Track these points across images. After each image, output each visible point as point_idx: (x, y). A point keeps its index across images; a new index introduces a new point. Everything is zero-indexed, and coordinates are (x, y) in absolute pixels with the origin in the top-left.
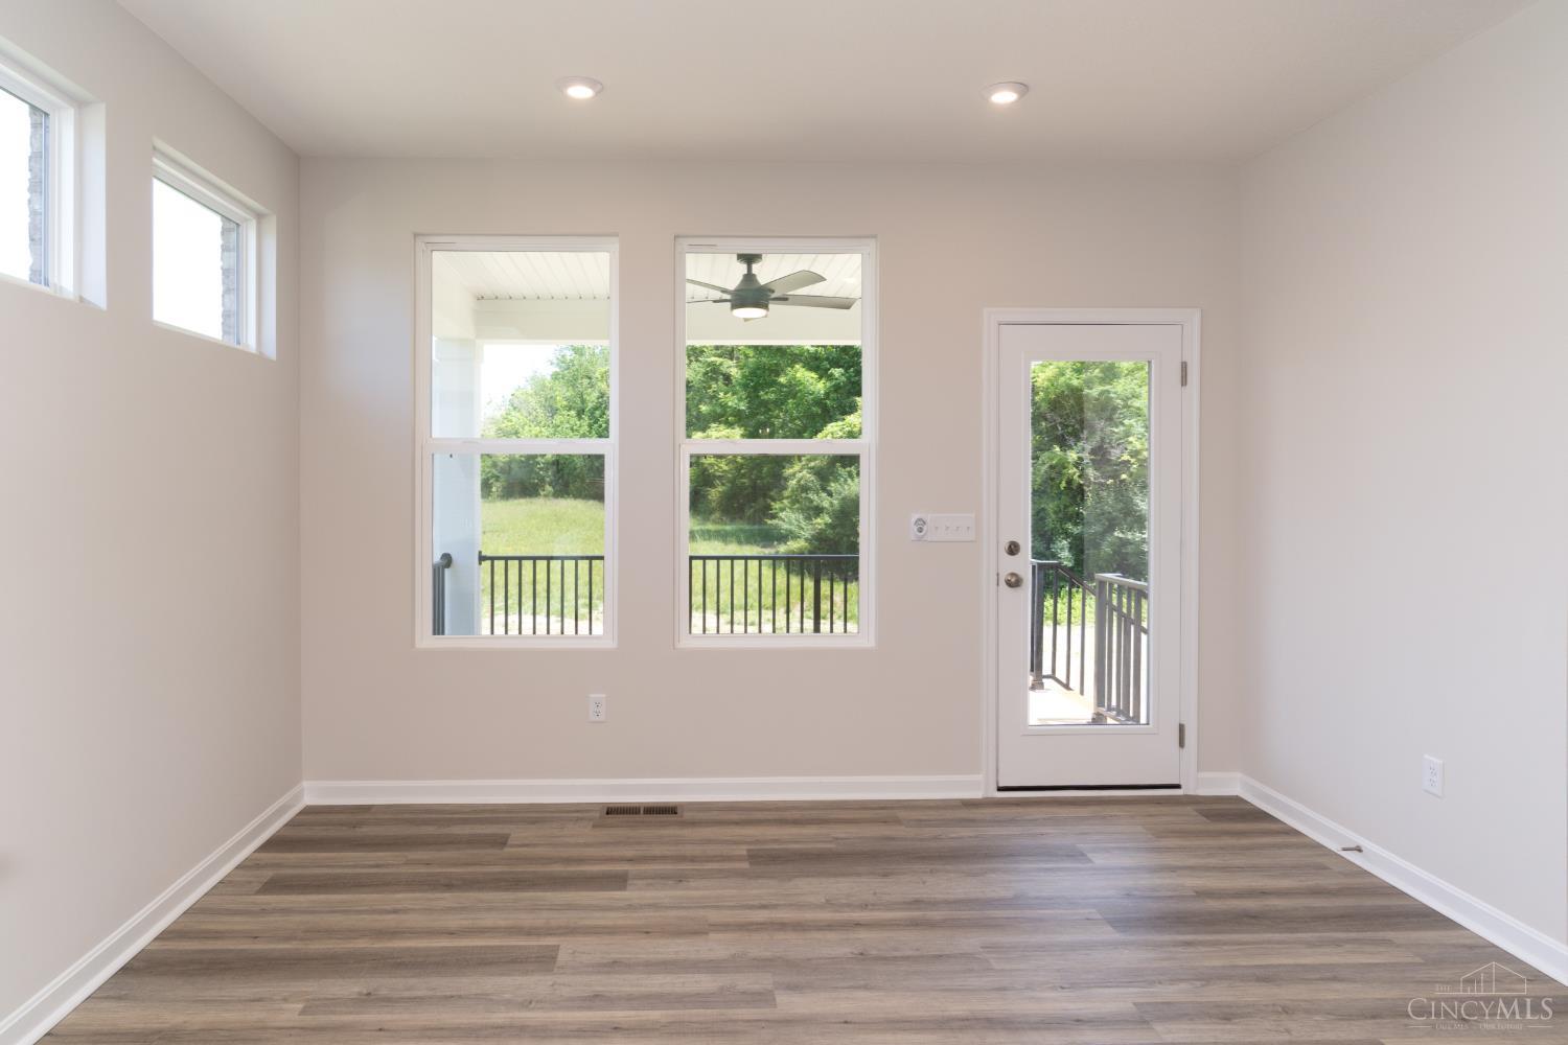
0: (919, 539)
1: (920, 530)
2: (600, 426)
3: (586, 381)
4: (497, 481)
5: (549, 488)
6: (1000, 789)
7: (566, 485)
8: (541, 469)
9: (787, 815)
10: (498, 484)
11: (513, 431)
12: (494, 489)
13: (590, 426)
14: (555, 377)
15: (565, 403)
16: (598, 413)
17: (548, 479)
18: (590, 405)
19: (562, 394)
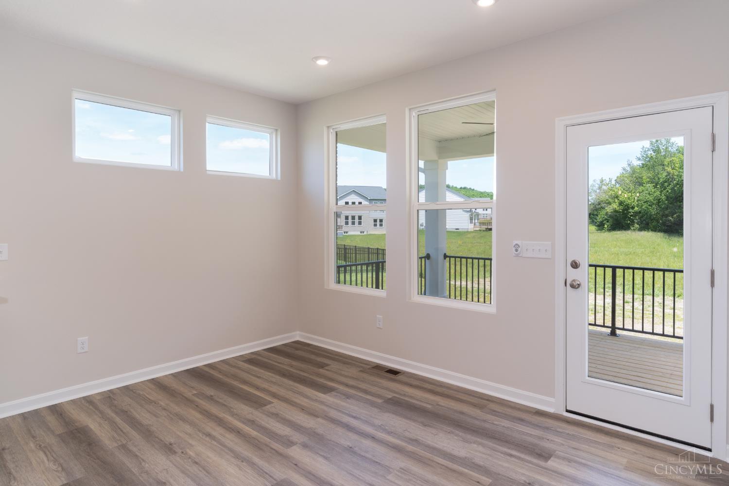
0: (517, 256)
1: (517, 250)
2: (668, 191)
3: (661, 167)
4: (608, 222)
5: (637, 226)
6: (567, 411)
7: (647, 224)
8: (631, 216)
9: (439, 389)
10: (608, 224)
11: (615, 196)
12: (606, 226)
13: (661, 192)
14: (643, 166)
15: (648, 180)
16: (666, 184)
17: (636, 221)
18: (661, 180)
19: (646, 175)
